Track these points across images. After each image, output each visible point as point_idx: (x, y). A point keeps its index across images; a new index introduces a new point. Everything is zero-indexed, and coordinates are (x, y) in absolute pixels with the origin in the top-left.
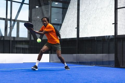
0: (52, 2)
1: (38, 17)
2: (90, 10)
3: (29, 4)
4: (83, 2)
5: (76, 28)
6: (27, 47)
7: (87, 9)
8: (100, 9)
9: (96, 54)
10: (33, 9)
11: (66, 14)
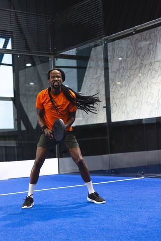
0: (57, 60)
1: (32, 84)
2: (128, 68)
3: (13, 65)
4: (115, 54)
5: (104, 107)
6: (15, 145)
7: (123, 68)
8: (147, 65)
9: (146, 152)
10: (20, 72)
11: (85, 78)
